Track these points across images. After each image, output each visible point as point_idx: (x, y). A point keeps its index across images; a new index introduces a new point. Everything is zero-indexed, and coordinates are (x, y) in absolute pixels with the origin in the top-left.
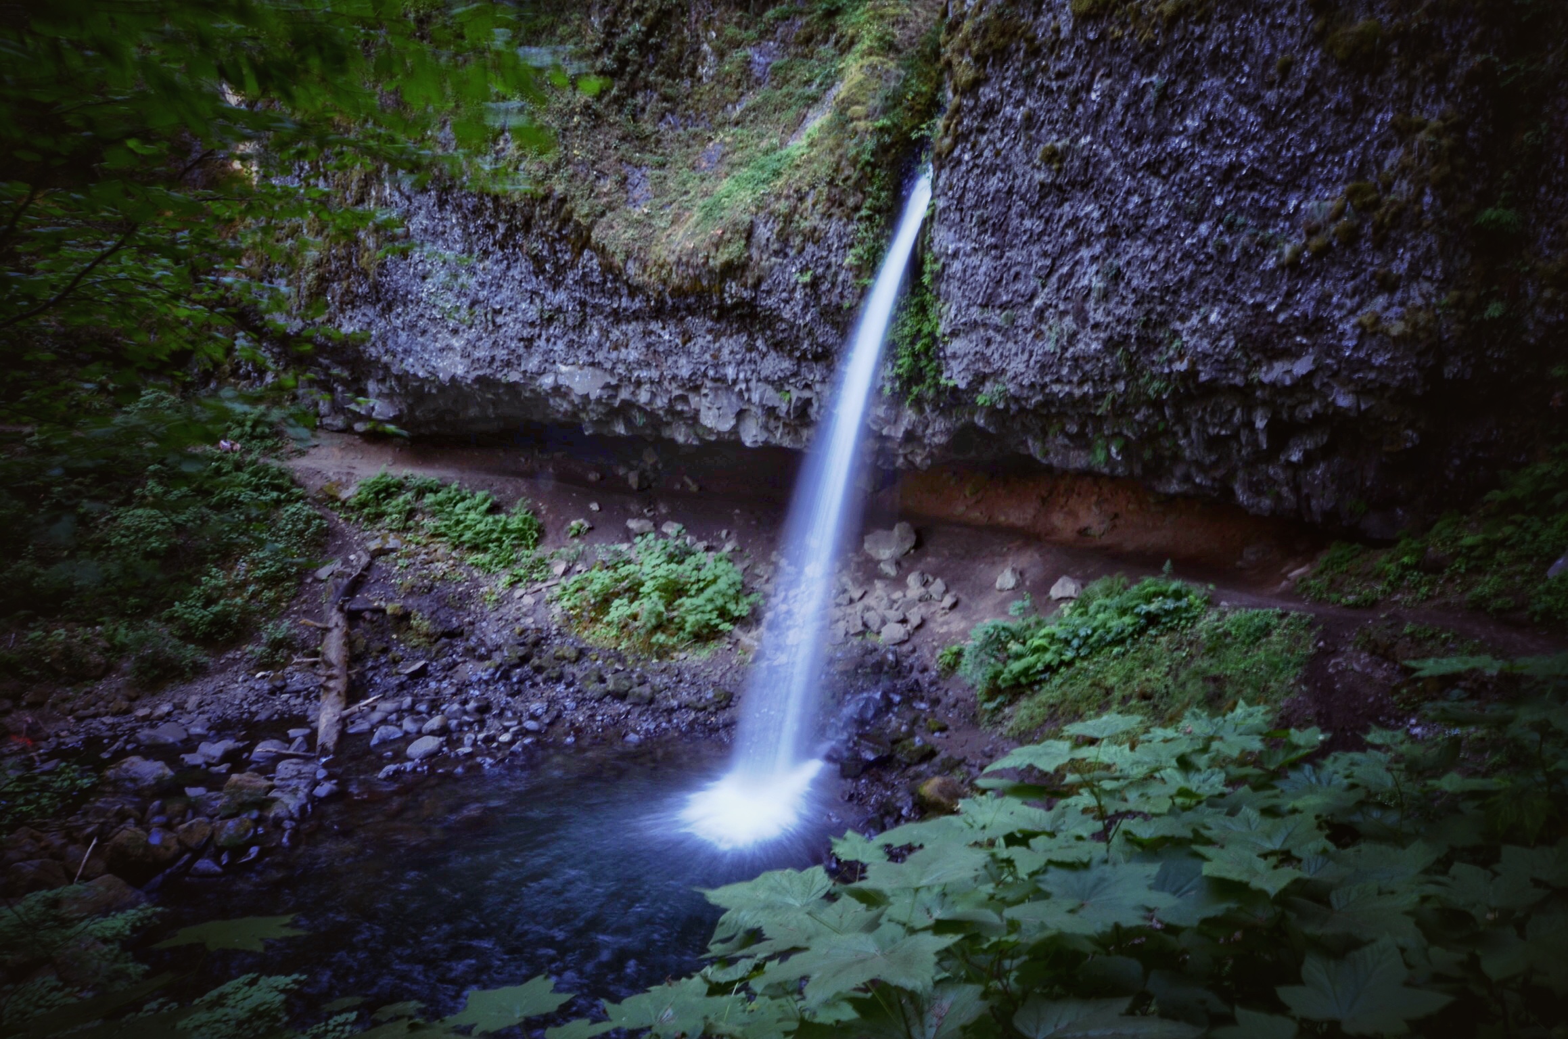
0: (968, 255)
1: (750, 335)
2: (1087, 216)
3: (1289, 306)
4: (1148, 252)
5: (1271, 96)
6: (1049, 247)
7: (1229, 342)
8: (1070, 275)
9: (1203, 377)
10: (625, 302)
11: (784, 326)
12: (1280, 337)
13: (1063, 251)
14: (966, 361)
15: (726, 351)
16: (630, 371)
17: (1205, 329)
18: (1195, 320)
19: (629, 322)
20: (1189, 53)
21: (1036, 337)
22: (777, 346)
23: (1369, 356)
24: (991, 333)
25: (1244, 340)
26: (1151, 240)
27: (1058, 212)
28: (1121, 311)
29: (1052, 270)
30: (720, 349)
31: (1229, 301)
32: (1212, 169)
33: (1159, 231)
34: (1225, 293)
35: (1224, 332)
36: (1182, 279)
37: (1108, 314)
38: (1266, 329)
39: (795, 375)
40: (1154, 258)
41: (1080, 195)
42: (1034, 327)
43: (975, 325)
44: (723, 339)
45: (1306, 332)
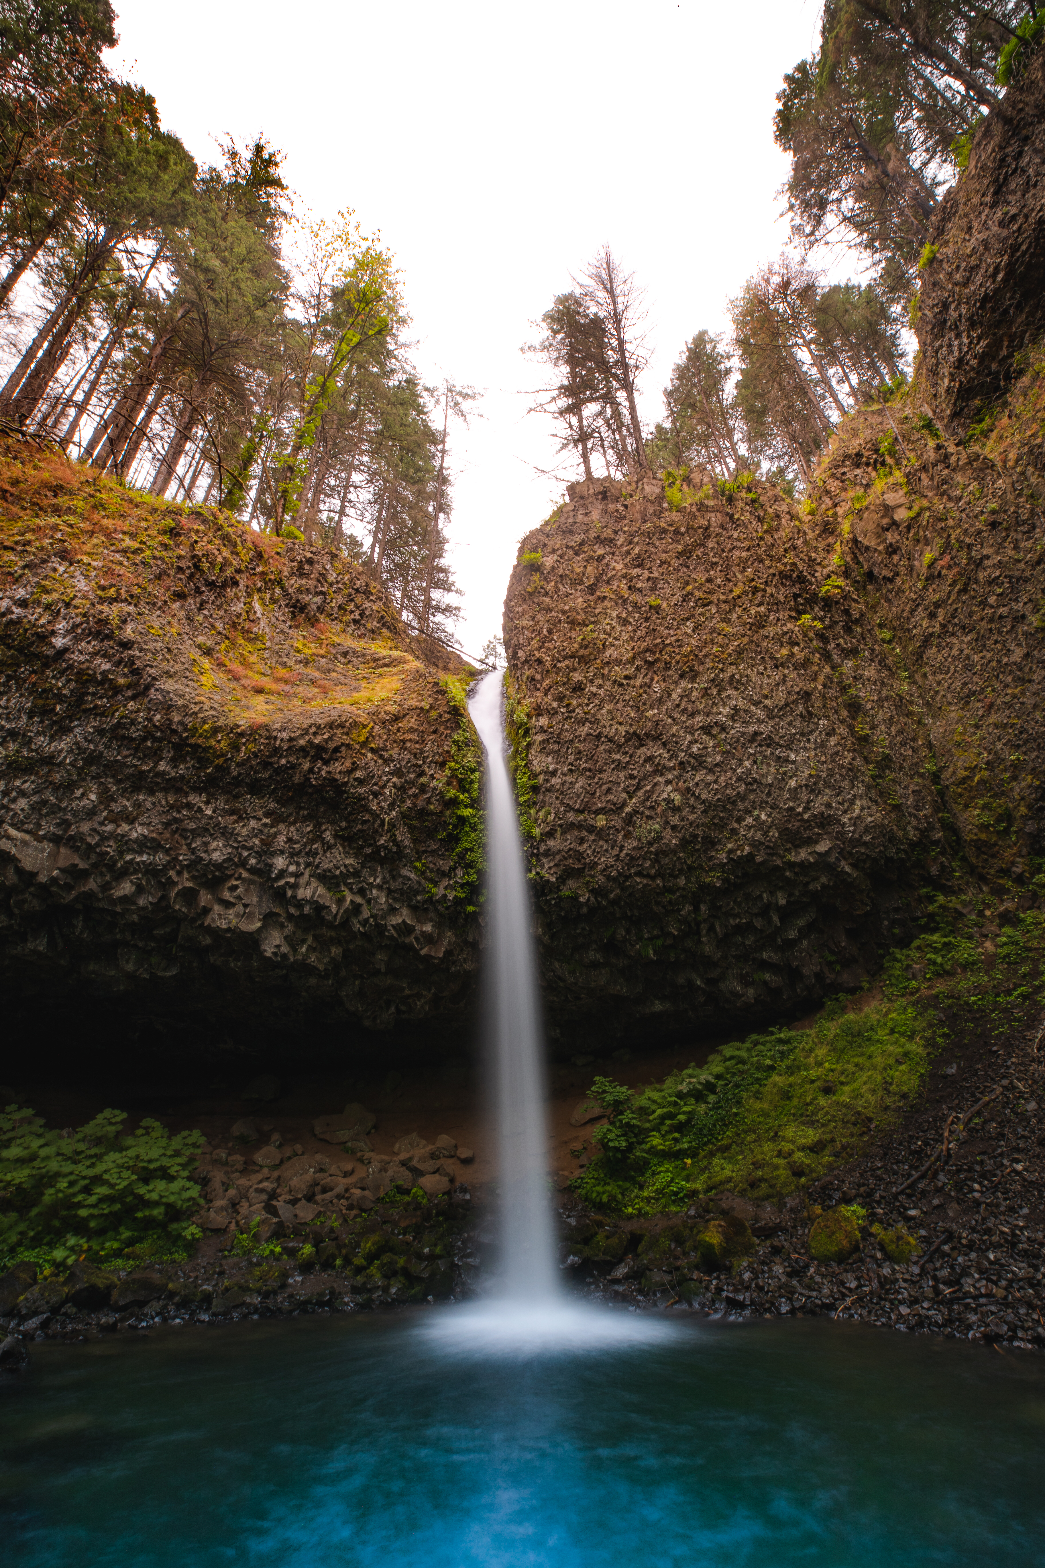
0: (565, 775)
1: (318, 825)
2: (660, 755)
3: (809, 809)
4: (710, 778)
5: (767, 702)
6: (635, 772)
7: (774, 833)
8: (652, 791)
9: (759, 859)
10: (163, 766)
11: (367, 817)
12: (805, 830)
13: (645, 778)
14: (558, 857)
15: (282, 838)
16: (121, 853)
17: (759, 825)
18: (749, 820)
19: (151, 792)
20: (717, 675)
21: (625, 836)
22: (347, 840)
23: (861, 836)
24: (584, 833)
25: (784, 832)
26: (711, 771)
27: (639, 752)
28: (691, 817)
29: (638, 788)
30: (275, 835)
31: (771, 808)
32: (743, 734)
33: (717, 765)
34: (767, 803)
35: (770, 827)
36: (739, 793)
37: (682, 820)
38: (797, 824)
39: (356, 874)
40: (716, 782)
41: (652, 744)
42: (623, 829)
43: (572, 826)
44: (282, 826)
45: (822, 826)
